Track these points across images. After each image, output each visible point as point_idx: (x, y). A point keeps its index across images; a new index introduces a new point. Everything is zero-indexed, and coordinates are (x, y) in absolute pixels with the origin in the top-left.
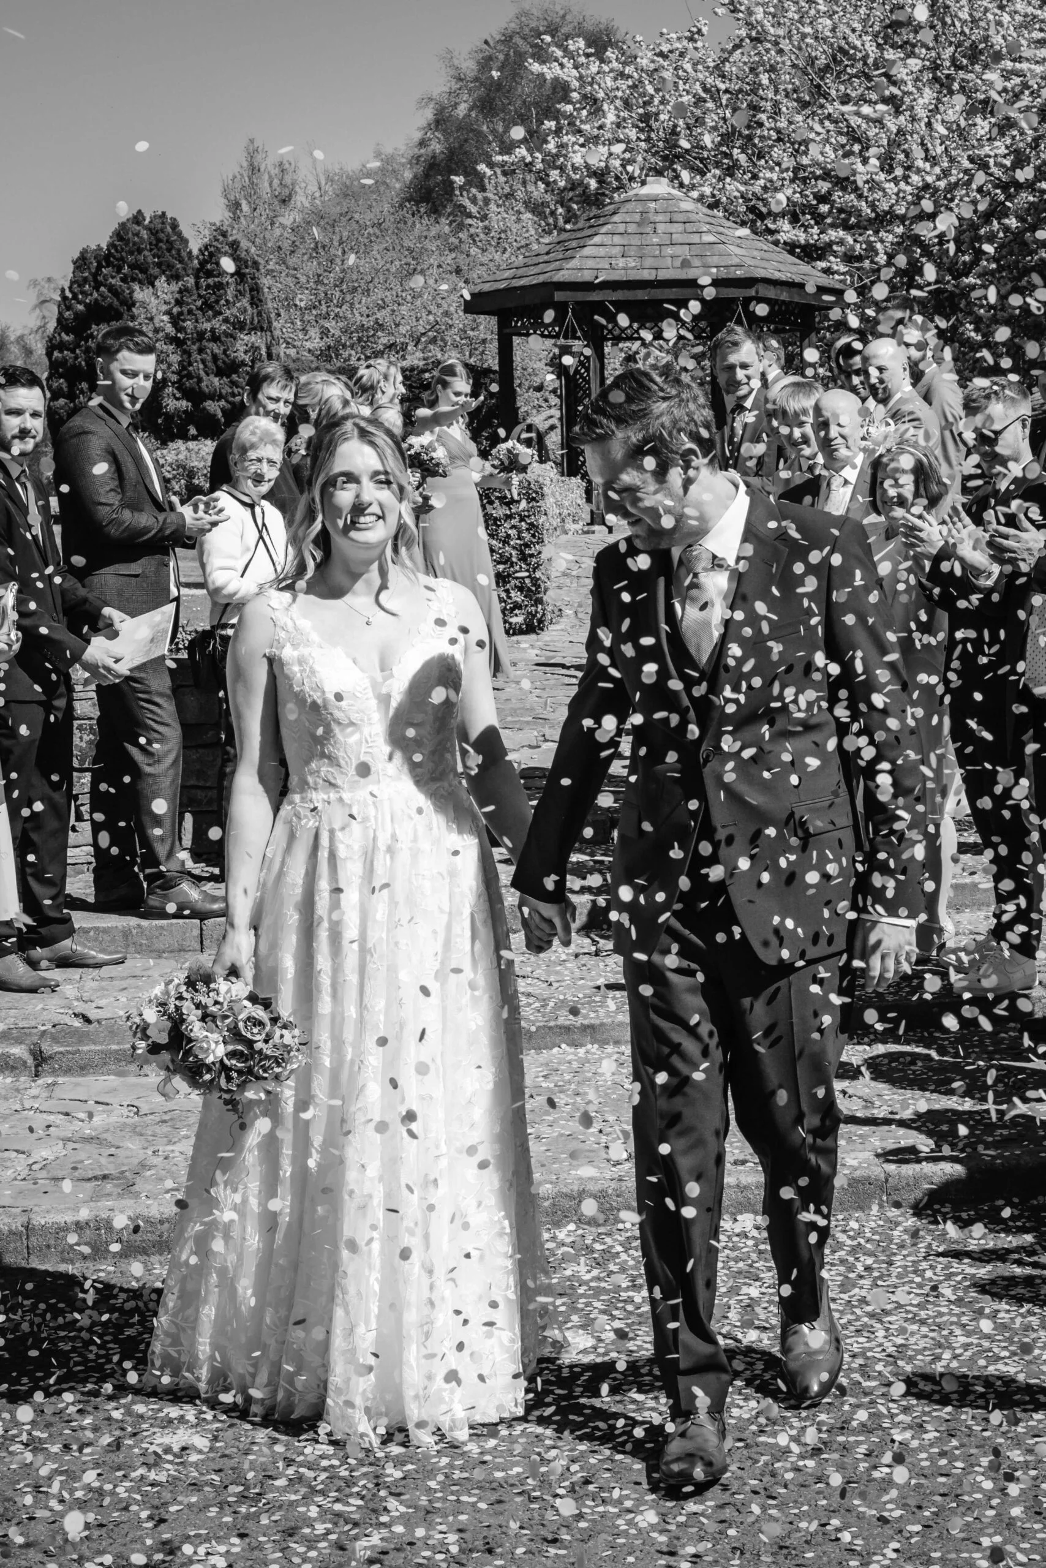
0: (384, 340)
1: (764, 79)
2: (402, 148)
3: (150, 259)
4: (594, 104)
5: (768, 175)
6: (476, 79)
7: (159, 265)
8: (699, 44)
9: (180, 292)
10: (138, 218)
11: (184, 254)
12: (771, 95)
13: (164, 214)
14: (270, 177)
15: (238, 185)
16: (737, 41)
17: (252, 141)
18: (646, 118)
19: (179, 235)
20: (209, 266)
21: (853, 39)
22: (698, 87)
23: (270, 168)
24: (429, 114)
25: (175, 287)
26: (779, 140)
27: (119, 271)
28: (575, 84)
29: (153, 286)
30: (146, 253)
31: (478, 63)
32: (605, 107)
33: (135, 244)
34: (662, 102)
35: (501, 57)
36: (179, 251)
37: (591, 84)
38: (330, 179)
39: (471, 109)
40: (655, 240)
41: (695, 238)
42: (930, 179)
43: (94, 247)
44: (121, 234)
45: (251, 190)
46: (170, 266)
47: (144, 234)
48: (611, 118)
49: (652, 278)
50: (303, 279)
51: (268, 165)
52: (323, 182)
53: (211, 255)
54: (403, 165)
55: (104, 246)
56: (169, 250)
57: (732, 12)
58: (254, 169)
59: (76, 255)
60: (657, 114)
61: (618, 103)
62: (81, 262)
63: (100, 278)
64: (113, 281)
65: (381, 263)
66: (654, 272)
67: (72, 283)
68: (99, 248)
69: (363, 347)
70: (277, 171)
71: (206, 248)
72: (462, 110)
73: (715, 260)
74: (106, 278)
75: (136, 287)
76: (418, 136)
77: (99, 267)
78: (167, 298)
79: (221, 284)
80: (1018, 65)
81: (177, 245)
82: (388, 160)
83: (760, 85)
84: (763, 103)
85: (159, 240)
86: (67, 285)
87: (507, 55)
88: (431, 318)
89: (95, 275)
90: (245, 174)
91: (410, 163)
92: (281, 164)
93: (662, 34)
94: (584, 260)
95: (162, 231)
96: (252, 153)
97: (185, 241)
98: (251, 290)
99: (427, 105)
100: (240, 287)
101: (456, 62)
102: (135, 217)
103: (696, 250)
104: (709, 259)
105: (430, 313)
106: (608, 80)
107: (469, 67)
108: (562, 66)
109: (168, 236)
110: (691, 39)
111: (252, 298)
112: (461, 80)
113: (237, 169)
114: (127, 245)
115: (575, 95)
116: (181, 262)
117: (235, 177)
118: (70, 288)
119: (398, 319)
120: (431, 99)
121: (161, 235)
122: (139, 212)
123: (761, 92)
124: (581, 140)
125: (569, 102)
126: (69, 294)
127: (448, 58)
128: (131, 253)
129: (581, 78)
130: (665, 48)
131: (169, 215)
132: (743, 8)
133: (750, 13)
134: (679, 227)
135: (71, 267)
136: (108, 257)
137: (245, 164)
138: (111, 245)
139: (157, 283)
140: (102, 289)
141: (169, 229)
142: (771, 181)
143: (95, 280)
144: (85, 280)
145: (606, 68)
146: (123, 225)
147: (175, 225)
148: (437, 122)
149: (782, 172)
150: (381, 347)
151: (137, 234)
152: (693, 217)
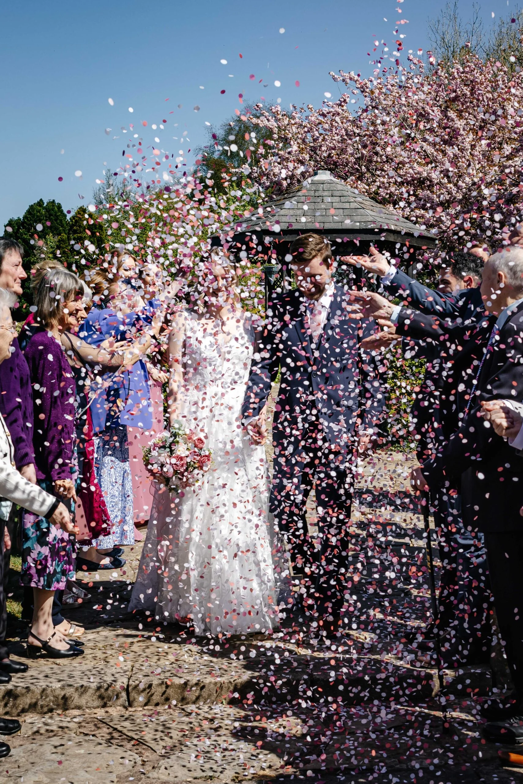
4: (286, 141)
5: (382, 179)
7: (51, 228)
8: (345, 108)
9: (59, 241)
11: (64, 222)
13: (54, 201)
15: (102, 193)
16: (365, 107)
18: (314, 149)
19: (62, 212)
20: (75, 228)
21: (427, 108)
22: (343, 132)
23: (118, 184)
25: (57, 239)
26: (387, 161)
27: (29, 231)
28: (276, 130)
29: (45, 238)
32: (292, 143)
33: (38, 217)
34: (323, 140)
35: (237, 128)
36: (61, 221)
37: (284, 130)
38: (147, 190)
40: (323, 206)
41: (347, 206)
42: (476, 180)
43: (16, 218)
44: (31, 211)
45: (109, 196)
46: (57, 229)
47: (43, 212)
48: (295, 148)
49: (321, 227)
52: (144, 192)
53: (76, 222)
55: (21, 218)
56: (56, 220)
57: (362, 92)
58: (110, 185)
60: (321, 146)
61: (300, 141)
63: (19, 235)
66: (322, 225)
68: (19, 219)
70: (121, 185)
71: (74, 218)
73: (359, 218)
74: (21, 234)
75: (36, 239)
77: (19, 228)
78: (52, 245)
79: (81, 237)
81: (61, 218)
85: (51, 215)
89: (16, 233)
90: (105, 187)
92: (123, 182)
93: (324, 102)
94: (281, 217)
95: (53, 210)
96: (109, 176)
97: (65, 216)
98: (98, 241)
99: (198, 152)
100: (92, 240)
101: (214, 131)
102: (39, 202)
103: (347, 212)
104: (355, 218)
106: (294, 128)
107: (221, 132)
108: (268, 120)
109: (56, 212)
110: (340, 105)
111: (98, 245)
112: (215, 141)
113: (101, 185)
114: (33, 216)
115: (276, 136)
116: (62, 227)
117: (100, 189)
121: (52, 212)
122: (41, 200)
123: (378, 135)
124: (279, 160)
125: (272, 139)
128: (35, 221)
129: (279, 127)
130: (325, 110)
131: (56, 202)
132: (368, 90)
133: (372, 92)
134: (337, 199)
136: (24, 222)
137: (105, 182)
138: (25, 217)
139: (47, 237)
141: (56, 209)
142: (383, 183)
145: (293, 122)
146: (31, 207)
147: (59, 206)
148: (204, 161)
149: (389, 178)
151: (39, 211)
152: (345, 193)
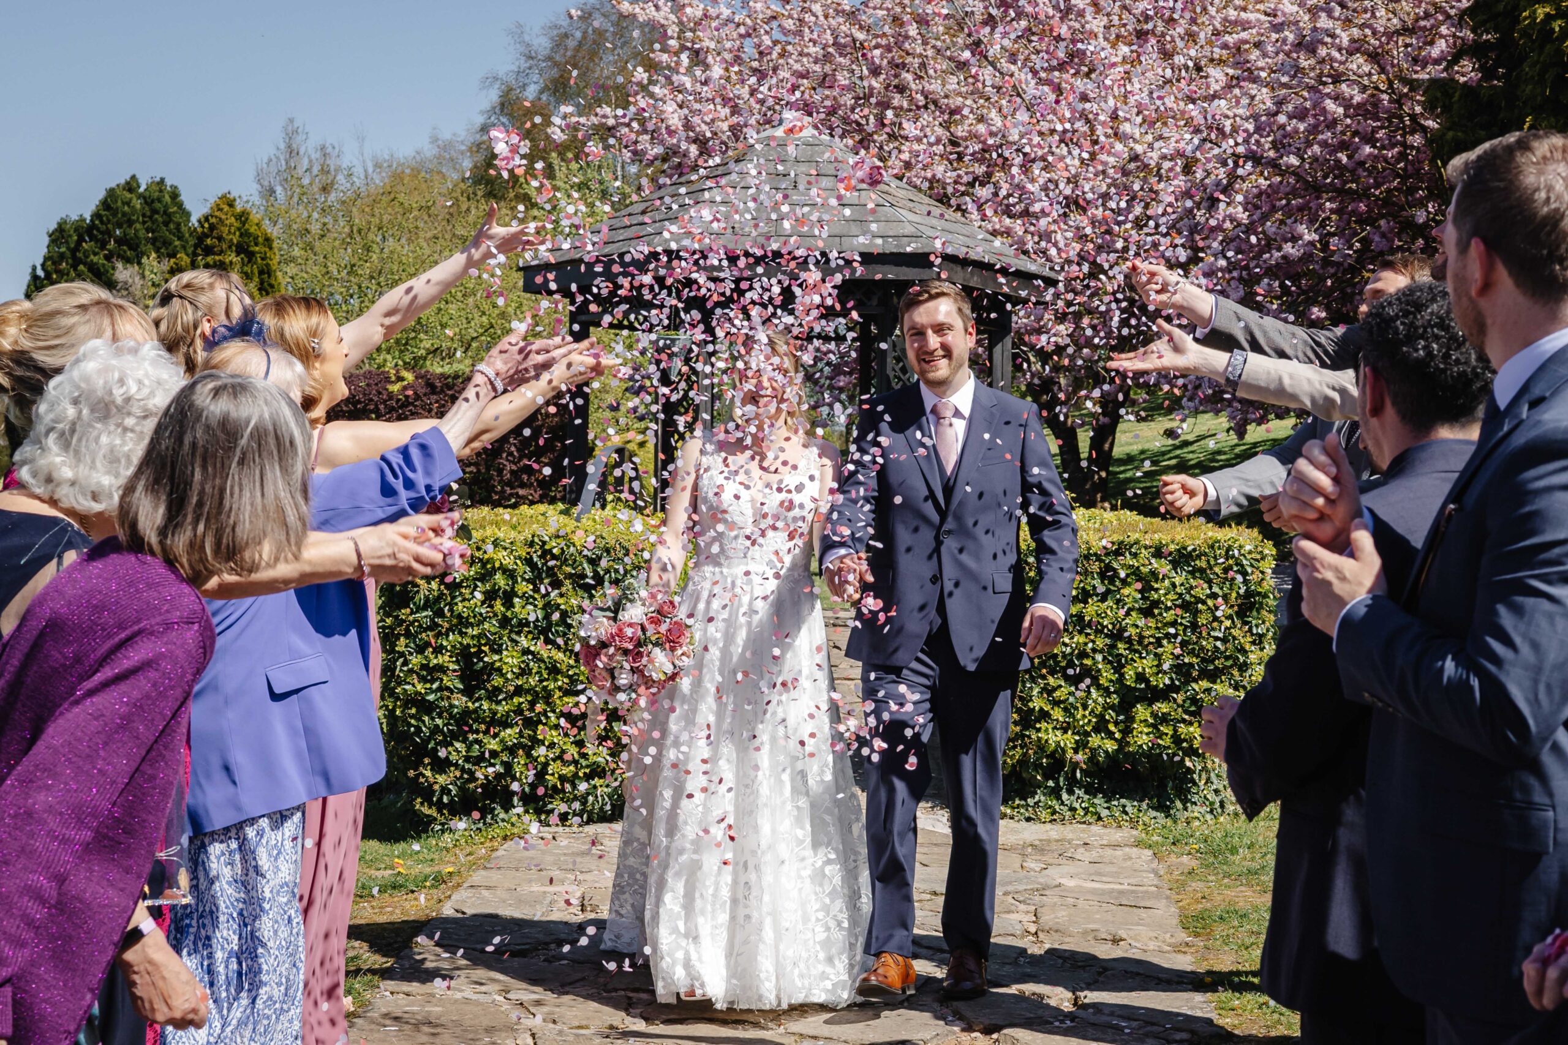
0: (427, 344)
1: (912, 30)
2: (462, 134)
3: (142, 233)
4: (696, 55)
5: (914, 147)
6: (549, 58)
7: (154, 241)
10: (131, 186)
11: (184, 229)
12: (919, 50)
13: (162, 180)
14: (310, 161)
15: (273, 169)
17: (291, 121)
19: (180, 205)
20: (209, 241)
22: (828, 38)
23: (311, 152)
24: (493, 96)
25: (166, 265)
26: (927, 106)
27: (103, 248)
28: (673, 30)
29: (139, 263)
30: (138, 226)
31: (552, 39)
32: (710, 59)
33: (124, 214)
34: (782, 55)
35: (578, 35)
36: (178, 225)
37: (693, 31)
38: (377, 166)
39: (541, 92)
42: (1139, 149)
43: (75, 217)
44: (109, 203)
45: (289, 176)
46: (167, 243)
47: (138, 204)
48: (717, 71)
50: (333, 269)
51: (309, 148)
52: (370, 170)
53: (212, 227)
54: (462, 153)
55: (88, 217)
56: (166, 224)
58: (292, 152)
59: (53, 226)
60: (775, 69)
61: (728, 56)
62: (59, 235)
63: (80, 255)
64: (95, 259)
65: (427, 252)
67: (46, 259)
68: (82, 219)
69: (401, 352)
70: (318, 155)
71: (207, 219)
72: (531, 92)
74: (86, 254)
75: (119, 265)
76: (480, 120)
77: (81, 240)
80: (1243, 15)
81: (177, 218)
82: (447, 146)
83: (907, 37)
84: (909, 59)
85: (155, 211)
86: (39, 262)
87: (585, 33)
88: (484, 319)
89: (74, 251)
90: (282, 158)
91: (470, 150)
92: (323, 148)
95: (159, 200)
96: (291, 133)
97: (188, 215)
98: (261, 273)
99: (491, 84)
100: (247, 269)
101: (527, 38)
102: (128, 183)
105: (484, 313)
107: (542, 44)
109: (166, 206)
111: (262, 282)
112: (532, 58)
113: (272, 151)
114: (115, 215)
115: (673, 43)
116: (179, 239)
117: (270, 160)
118: (43, 265)
119: (445, 320)
120: (496, 79)
121: (157, 205)
122: (133, 177)
123: (907, 46)
126: (40, 273)
127: (518, 32)
128: (119, 225)
131: (169, 183)
135: (46, 240)
136: (92, 227)
137: (282, 146)
138: (96, 215)
139: (144, 260)
140: (81, 267)
141: (167, 198)
143: (74, 257)
144: (62, 256)
146: (111, 193)
147: (175, 195)
148: (502, 105)
150: (423, 352)
151: (128, 203)
